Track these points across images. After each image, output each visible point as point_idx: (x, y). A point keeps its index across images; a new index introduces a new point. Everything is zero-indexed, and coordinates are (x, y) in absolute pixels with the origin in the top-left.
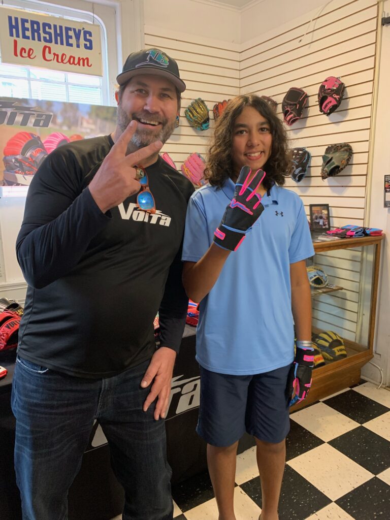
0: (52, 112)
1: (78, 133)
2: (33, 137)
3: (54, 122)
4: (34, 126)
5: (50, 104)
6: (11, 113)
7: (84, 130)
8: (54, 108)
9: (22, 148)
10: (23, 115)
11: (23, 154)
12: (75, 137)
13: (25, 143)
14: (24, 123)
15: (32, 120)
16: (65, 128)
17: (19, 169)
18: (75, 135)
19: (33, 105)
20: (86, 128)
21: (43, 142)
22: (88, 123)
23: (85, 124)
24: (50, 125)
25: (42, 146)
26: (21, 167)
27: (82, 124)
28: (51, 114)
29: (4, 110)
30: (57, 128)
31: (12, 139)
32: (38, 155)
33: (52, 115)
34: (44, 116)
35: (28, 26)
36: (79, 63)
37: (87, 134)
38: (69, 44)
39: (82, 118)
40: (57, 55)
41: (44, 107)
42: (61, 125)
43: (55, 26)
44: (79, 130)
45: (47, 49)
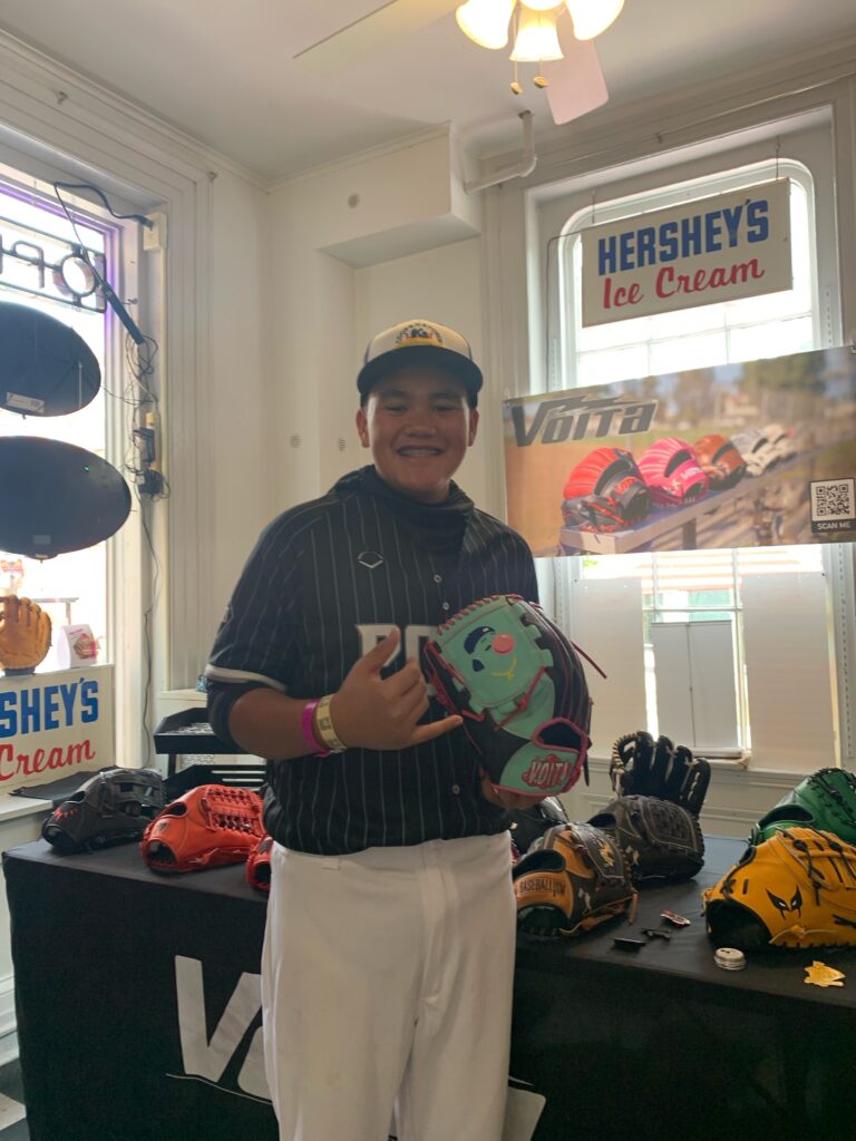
0: (656, 398)
1: (715, 433)
2: (619, 455)
3: (661, 418)
4: (621, 432)
5: (651, 382)
6: (581, 417)
7: (727, 423)
8: (661, 390)
9: (597, 480)
10: (600, 416)
11: (598, 491)
12: (708, 441)
13: (602, 470)
14: (603, 431)
15: (617, 422)
16: (684, 426)
17: (587, 522)
18: (707, 437)
19: (619, 392)
20: (734, 417)
21: (638, 462)
22: (738, 404)
23: (731, 409)
25: (635, 472)
26: (593, 519)
27: (723, 409)
28: (655, 401)
29: (568, 413)
30: (666, 427)
31: (580, 467)
32: (626, 490)
33: (654, 405)
34: (640, 411)
35: (633, 243)
36: (733, 279)
37: (738, 429)
38: (712, 247)
39: (724, 397)
40: (686, 279)
41: (640, 392)
42: (676, 421)
43: (685, 223)
44: (717, 425)
45: (667, 274)
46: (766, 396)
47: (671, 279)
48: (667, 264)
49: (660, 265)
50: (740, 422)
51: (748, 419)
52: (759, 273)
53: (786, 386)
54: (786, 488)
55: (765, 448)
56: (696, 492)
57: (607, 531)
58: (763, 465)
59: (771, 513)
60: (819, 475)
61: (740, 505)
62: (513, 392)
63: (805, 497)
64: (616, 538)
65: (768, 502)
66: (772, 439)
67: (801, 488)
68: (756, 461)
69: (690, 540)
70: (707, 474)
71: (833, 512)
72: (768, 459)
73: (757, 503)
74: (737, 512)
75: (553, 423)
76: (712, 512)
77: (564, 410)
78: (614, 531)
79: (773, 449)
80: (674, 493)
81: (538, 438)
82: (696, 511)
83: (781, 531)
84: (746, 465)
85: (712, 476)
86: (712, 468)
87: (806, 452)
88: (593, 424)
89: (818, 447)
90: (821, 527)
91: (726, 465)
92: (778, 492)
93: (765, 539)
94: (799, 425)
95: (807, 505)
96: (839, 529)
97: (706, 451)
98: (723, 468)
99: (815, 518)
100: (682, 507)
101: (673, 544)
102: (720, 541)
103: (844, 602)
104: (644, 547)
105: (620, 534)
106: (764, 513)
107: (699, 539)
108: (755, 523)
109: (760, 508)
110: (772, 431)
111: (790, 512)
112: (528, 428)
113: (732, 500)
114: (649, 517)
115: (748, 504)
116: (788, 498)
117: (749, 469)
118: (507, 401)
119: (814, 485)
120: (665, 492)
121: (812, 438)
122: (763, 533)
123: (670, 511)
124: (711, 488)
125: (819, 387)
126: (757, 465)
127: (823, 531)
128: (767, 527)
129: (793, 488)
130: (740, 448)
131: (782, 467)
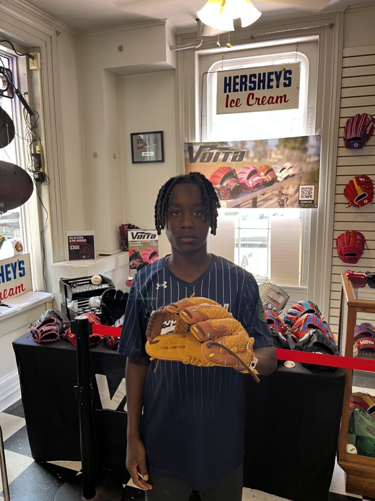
0: (246, 149)
1: (267, 164)
2: (230, 170)
3: (247, 157)
4: (231, 161)
5: (243, 143)
6: (217, 153)
7: (272, 161)
8: (247, 146)
9: (221, 179)
10: (224, 154)
11: (221, 183)
12: (264, 167)
13: (223, 175)
14: (225, 160)
15: (231, 157)
16: (256, 161)
18: (263, 165)
19: (231, 145)
20: (274, 159)
21: (237, 173)
22: (276, 154)
23: (273, 156)
24: (244, 159)
25: (236, 177)
27: (270, 155)
28: (245, 150)
29: (211, 151)
30: (249, 161)
31: (214, 173)
32: (232, 184)
33: (245, 152)
34: (240, 153)
35: (238, 80)
36: (277, 102)
37: (275, 163)
38: (270, 87)
39: (271, 151)
40: (259, 99)
41: (239, 146)
42: (253, 159)
43: (260, 74)
44: (268, 161)
45: (251, 96)
46: (287, 151)
47: (253, 98)
48: (252, 92)
49: (249, 92)
50: (276, 161)
51: (279, 160)
52: (286, 100)
53: (293, 148)
54: (291, 187)
55: (284, 171)
56: (258, 186)
57: (224, 199)
58: (283, 177)
59: (285, 196)
60: (303, 183)
61: (274, 192)
62: (188, 140)
63: (297, 190)
64: (227, 202)
65: (284, 192)
66: (287, 168)
67: (296, 187)
68: (281, 176)
69: (254, 204)
70: (263, 179)
71: (306, 197)
72: (285, 176)
73: (280, 192)
74: (272, 195)
75: (205, 155)
76: (263, 194)
77: (209, 150)
78: (226, 200)
79: (287, 172)
80: (250, 186)
81: (199, 160)
82: (258, 193)
83: (288, 203)
84: (277, 177)
85: (264, 181)
86: (265, 177)
87: (299, 174)
88: (221, 156)
89: (303, 173)
90: (302, 202)
91: (270, 177)
92: (288, 188)
93: (282, 205)
94: (297, 163)
95: (298, 194)
96: (308, 203)
97: (263, 171)
98: (268, 178)
99: (300, 199)
100: (253, 192)
101: (248, 206)
102: (266, 205)
103: (306, 228)
104: (238, 206)
105: (229, 201)
106: (282, 196)
107: (258, 204)
108: (279, 199)
109: (281, 194)
110: (288, 165)
111: (291, 196)
112: (194, 155)
113: (271, 190)
114: (240, 195)
115: (277, 192)
116: (291, 191)
117: (278, 179)
118: (185, 143)
119: (301, 187)
120: (247, 185)
121: (301, 169)
122: (281, 203)
123: (247, 193)
124: (263, 185)
125: (305, 150)
126: (281, 177)
127: (302, 204)
128: (283, 201)
129: (293, 187)
130: (275, 170)
131: (290, 179)
